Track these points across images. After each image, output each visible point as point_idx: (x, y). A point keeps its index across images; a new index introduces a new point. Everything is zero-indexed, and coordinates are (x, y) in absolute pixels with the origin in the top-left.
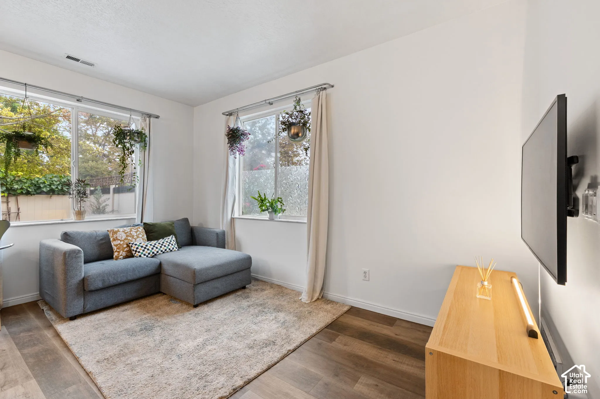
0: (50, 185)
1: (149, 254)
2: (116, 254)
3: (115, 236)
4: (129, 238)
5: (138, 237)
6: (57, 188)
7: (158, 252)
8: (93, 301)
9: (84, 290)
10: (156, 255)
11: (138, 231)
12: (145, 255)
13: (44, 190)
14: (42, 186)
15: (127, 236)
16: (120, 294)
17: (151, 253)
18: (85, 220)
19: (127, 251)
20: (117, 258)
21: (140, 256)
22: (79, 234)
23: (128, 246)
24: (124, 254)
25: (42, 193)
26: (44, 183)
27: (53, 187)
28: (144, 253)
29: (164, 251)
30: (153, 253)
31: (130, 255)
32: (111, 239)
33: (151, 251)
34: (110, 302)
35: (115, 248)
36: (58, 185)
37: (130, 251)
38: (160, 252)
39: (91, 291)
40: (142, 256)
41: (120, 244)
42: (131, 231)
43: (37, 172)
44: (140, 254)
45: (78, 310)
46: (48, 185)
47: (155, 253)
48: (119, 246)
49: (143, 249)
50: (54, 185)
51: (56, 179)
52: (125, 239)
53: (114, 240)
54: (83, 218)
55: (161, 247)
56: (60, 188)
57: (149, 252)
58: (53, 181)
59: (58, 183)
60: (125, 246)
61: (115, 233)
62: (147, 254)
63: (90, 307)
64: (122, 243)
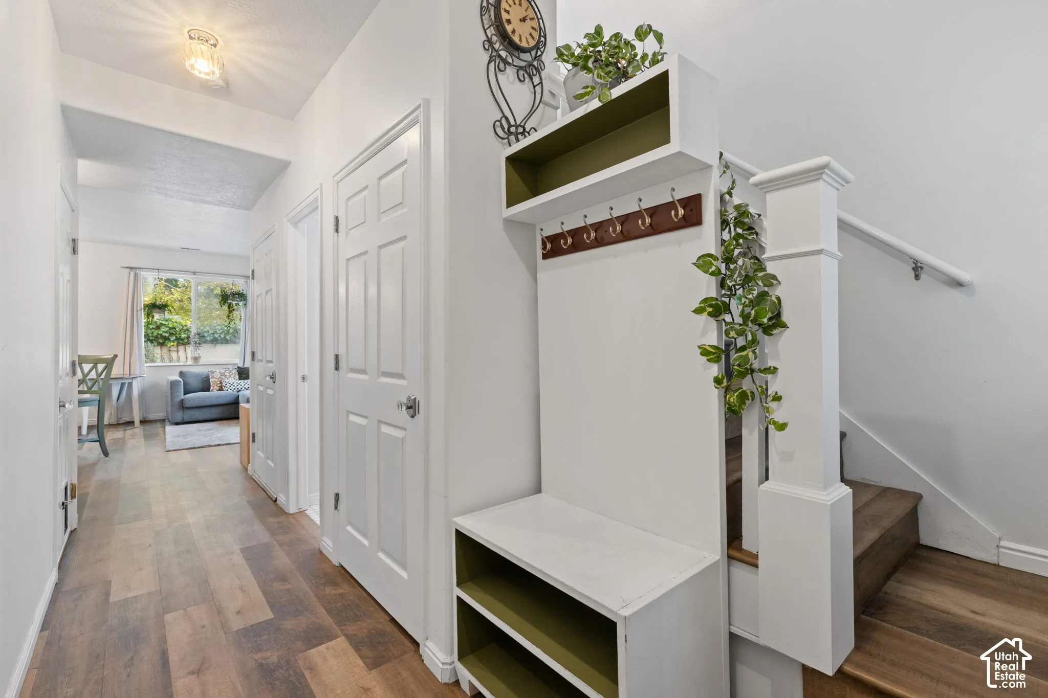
0: (213, 334)
1: (234, 389)
2: (212, 388)
3: (212, 375)
4: (222, 377)
5: (230, 377)
6: (220, 336)
7: (241, 388)
8: (189, 415)
9: (183, 407)
10: (240, 390)
11: (231, 372)
12: (231, 390)
13: (208, 339)
14: (206, 335)
15: (221, 376)
16: (207, 414)
17: (236, 389)
18: (200, 364)
19: (219, 386)
20: (212, 391)
21: (227, 390)
22: (190, 372)
23: (221, 383)
24: (218, 388)
25: (206, 342)
26: (208, 332)
27: (216, 336)
28: (231, 388)
29: (247, 388)
30: (238, 389)
31: (221, 389)
32: (210, 377)
33: (236, 387)
34: (201, 418)
35: (211, 383)
36: (221, 333)
37: (221, 387)
38: (243, 388)
39: (187, 408)
40: (229, 390)
41: (215, 381)
42: (225, 372)
43: (214, 318)
44: (227, 389)
45: (179, 419)
46: (212, 334)
47: (240, 389)
48: (215, 383)
49: (230, 385)
50: (217, 334)
51: (219, 327)
52: (220, 378)
53: (212, 378)
54: (198, 362)
55: (245, 385)
56: (222, 336)
57: (234, 387)
58: (216, 330)
59: (221, 331)
60: (219, 382)
61: (213, 372)
62: (233, 389)
63: (187, 418)
64: (216, 380)
